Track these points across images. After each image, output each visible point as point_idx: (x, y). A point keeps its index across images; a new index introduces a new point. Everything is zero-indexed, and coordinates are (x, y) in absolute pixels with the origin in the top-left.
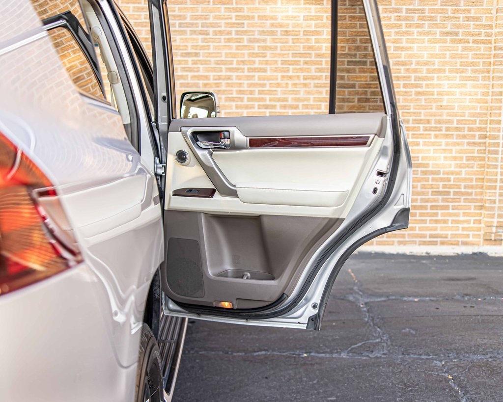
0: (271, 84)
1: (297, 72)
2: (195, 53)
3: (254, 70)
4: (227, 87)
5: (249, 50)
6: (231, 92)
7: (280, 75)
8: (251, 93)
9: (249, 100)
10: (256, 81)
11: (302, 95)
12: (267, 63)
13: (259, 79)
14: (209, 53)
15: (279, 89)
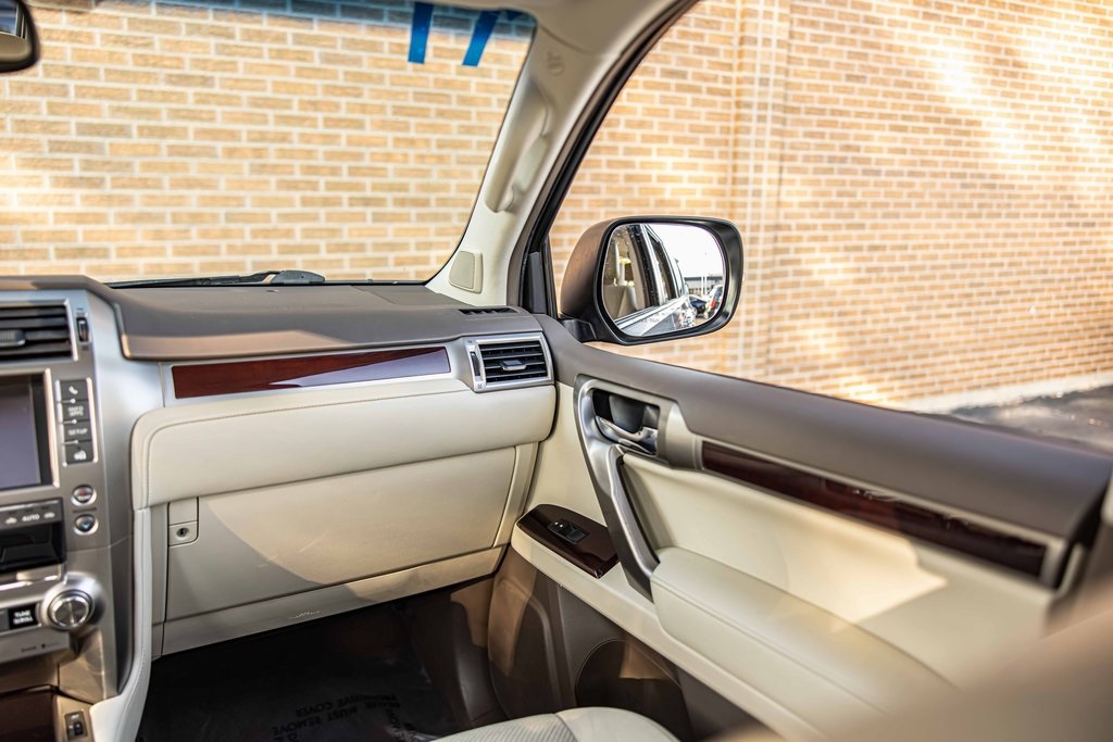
0: (373, 154)
1: (424, 132)
2: (203, 77)
3: (338, 123)
4: (279, 157)
5: (325, 78)
6: (289, 170)
7: (390, 135)
8: (334, 171)
9: (330, 186)
10: (343, 146)
11: (434, 179)
12: (364, 108)
13: (350, 141)
14: (237, 80)
15: (390, 166)
